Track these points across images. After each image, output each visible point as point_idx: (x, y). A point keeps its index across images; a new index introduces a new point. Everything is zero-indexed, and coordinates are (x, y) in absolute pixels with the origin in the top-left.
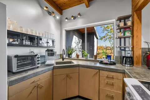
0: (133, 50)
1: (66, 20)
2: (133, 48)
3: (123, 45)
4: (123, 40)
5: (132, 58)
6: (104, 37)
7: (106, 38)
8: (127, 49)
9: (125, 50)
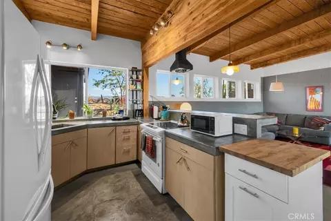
0: (143, 104)
1: (49, 46)
2: (143, 101)
3: (135, 98)
4: (135, 92)
5: (142, 110)
6: (103, 82)
7: (107, 83)
8: (138, 102)
9: (136, 103)
